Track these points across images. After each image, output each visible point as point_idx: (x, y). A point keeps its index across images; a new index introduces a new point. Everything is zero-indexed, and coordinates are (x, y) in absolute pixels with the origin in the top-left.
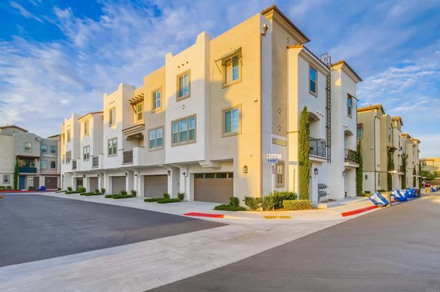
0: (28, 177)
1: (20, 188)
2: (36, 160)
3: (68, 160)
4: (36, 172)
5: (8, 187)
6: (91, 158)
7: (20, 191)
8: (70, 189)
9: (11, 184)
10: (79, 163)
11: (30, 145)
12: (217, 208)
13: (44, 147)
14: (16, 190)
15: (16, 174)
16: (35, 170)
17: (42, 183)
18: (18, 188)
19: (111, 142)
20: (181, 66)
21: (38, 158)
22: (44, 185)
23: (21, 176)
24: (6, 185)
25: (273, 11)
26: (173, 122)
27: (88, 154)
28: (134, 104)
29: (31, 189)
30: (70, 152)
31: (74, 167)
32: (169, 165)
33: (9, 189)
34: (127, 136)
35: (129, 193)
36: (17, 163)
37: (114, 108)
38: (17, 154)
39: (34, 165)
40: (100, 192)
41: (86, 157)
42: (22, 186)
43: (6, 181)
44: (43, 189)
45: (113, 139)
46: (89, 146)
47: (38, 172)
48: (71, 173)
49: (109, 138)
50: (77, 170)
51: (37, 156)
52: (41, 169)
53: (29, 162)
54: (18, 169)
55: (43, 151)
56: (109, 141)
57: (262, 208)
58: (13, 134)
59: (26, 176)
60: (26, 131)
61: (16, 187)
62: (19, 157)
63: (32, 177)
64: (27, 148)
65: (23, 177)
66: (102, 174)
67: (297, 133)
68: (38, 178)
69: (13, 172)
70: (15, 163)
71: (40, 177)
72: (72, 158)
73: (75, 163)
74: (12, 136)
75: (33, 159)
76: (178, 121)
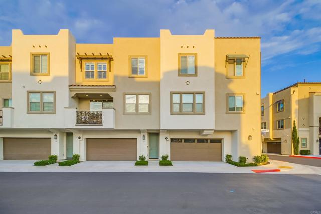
26: (172, 93)
34: (74, 93)
45: (42, 92)
56: (29, 92)
76: (181, 93)
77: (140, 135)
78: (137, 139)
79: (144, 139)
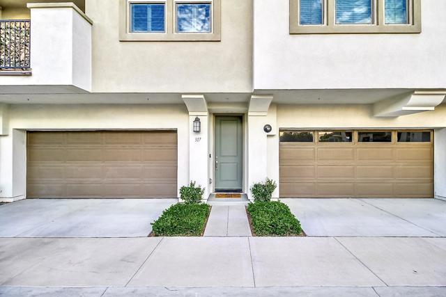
77: (184, 116)
78: (174, 131)
79: (198, 132)
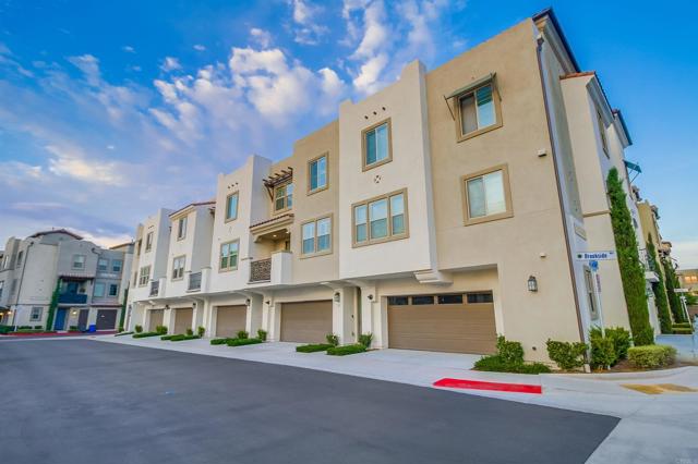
0: (72, 310)
1: (56, 329)
2: (89, 282)
3: (144, 281)
4: (85, 302)
5: (37, 327)
6: (186, 276)
7: (54, 334)
8: (139, 329)
9: (43, 323)
10: (164, 284)
11: (81, 260)
12: (479, 367)
13: (103, 263)
14: (48, 333)
15: (53, 306)
16: (83, 299)
17: (92, 320)
18: (52, 329)
19: (226, 249)
20: (371, 115)
21: (92, 279)
22: (94, 323)
23: (60, 309)
24: (34, 324)
25: (546, 17)
26: (354, 207)
27: (181, 270)
28: (270, 185)
29: (74, 331)
30: (149, 268)
31: (154, 291)
32: (342, 283)
33: (38, 331)
34: (256, 236)
35: (253, 335)
36: (58, 287)
37: (237, 193)
38: (61, 274)
39: (83, 291)
40: (196, 333)
41: (177, 274)
42: (60, 326)
43: (35, 317)
44: (93, 330)
45: (230, 243)
46: (184, 256)
47: (89, 302)
48: (146, 302)
49: (222, 241)
50: (159, 296)
51: (92, 275)
52: (94, 297)
53: (77, 286)
54: (58, 297)
55: (101, 269)
56: (222, 245)
57: (587, 367)
58: (60, 243)
59: (69, 308)
60: (80, 238)
61: (49, 327)
62: (63, 279)
63: (79, 310)
64: (77, 265)
65: (63, 311)
66: (202, 303)
67: (608, 215)
68: (87, 311)
69: (49, 302)
70: (55, 287)
71: (91, 309)
72: (151, 277)
73: (155, 285)
74: (56, 245)
75: (83, 281)
76: (367, 203)
79: (338, 301)
